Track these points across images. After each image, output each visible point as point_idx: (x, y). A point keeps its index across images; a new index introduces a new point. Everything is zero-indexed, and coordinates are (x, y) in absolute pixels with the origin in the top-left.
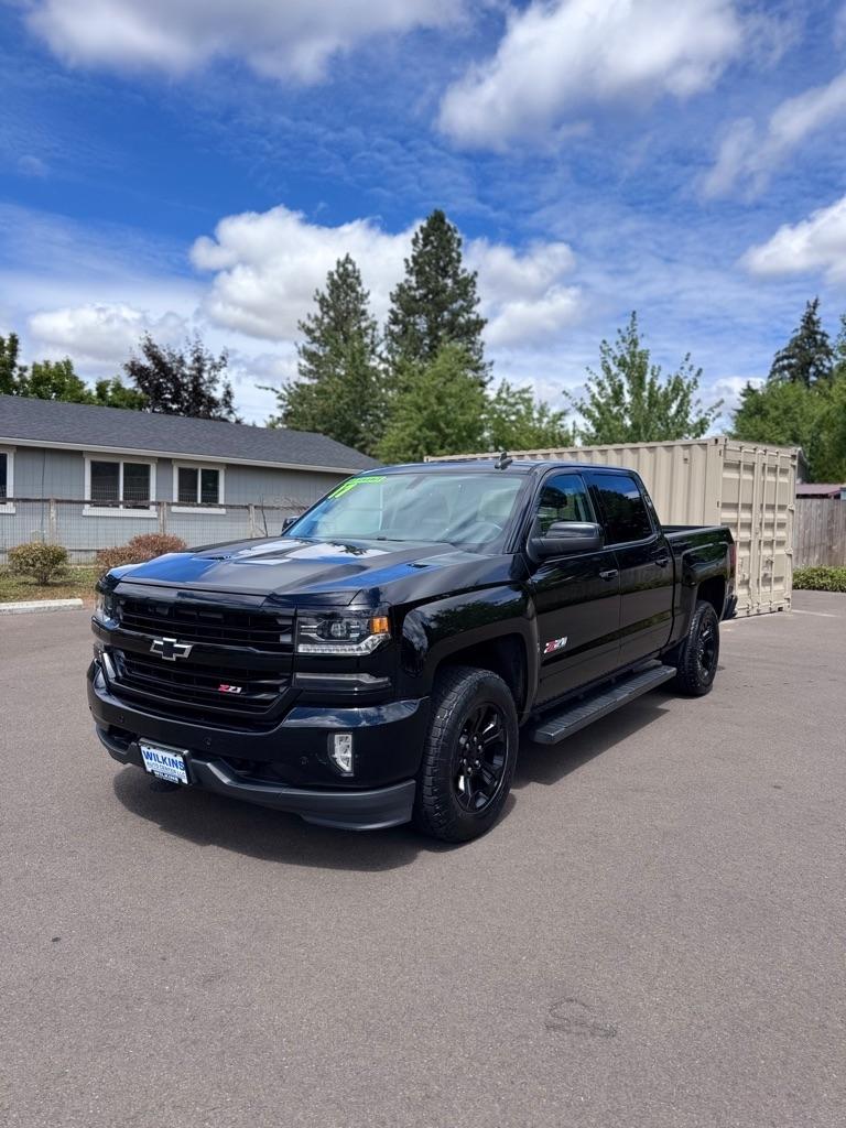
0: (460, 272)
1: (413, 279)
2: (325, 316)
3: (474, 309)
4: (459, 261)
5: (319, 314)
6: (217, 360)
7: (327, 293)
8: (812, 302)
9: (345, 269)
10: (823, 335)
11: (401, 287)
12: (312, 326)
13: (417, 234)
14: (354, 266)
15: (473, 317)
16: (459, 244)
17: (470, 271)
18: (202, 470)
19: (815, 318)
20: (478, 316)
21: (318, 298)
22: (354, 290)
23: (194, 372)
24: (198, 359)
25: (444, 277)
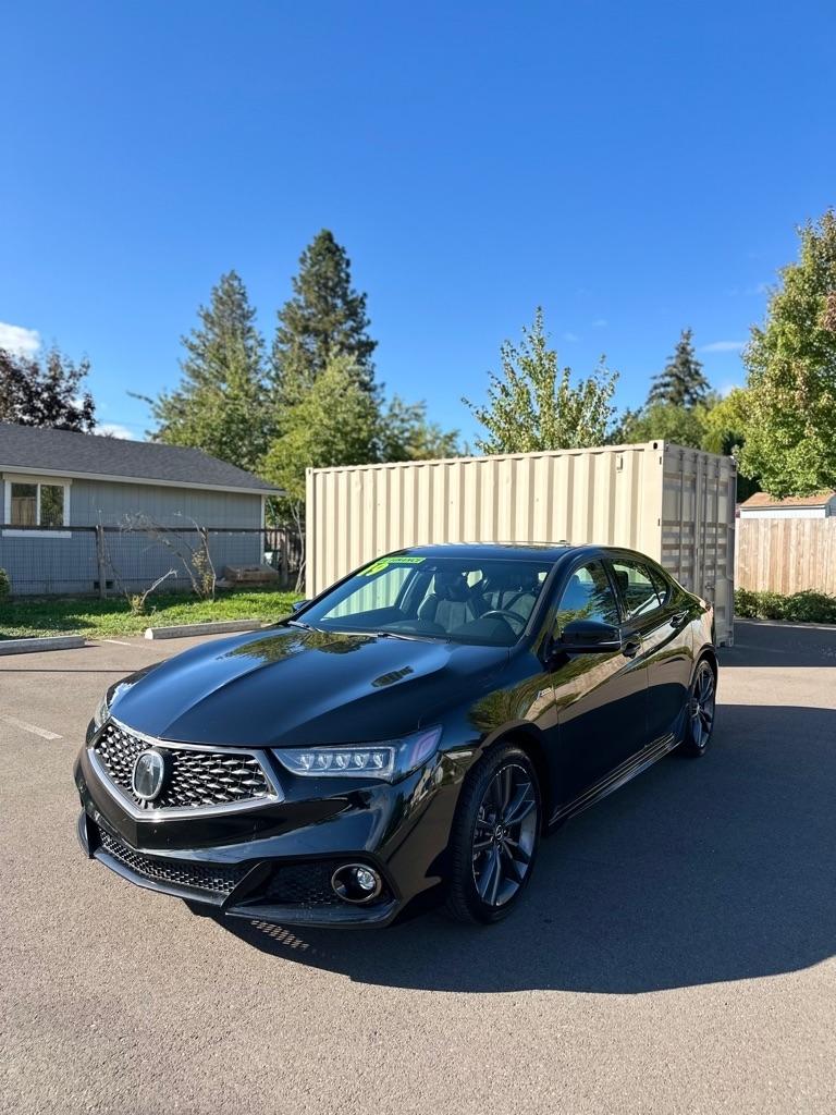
0: (349, 292)
1: (302, 298)
2: (210, 332)
3: (364, 330)
4: (347, 281)
5: (203, 330)
6: (77, 368)
7: (211, 309)
8: (685, 332)
9: (231, 285)
10: (697, 364)
11: (289, 305)
12: (196, 342)
13: (304, 254)
14: (240, 284)
15: (363, 338)
16: (348, 264)
17: (360, 294)
18: (42, 486)
19: (689, 348)
20: (368, 337)
21: (202, 313)
22: (240, 306)
23: (49, 381)
24: (55, 367)
25: (333, 297)
